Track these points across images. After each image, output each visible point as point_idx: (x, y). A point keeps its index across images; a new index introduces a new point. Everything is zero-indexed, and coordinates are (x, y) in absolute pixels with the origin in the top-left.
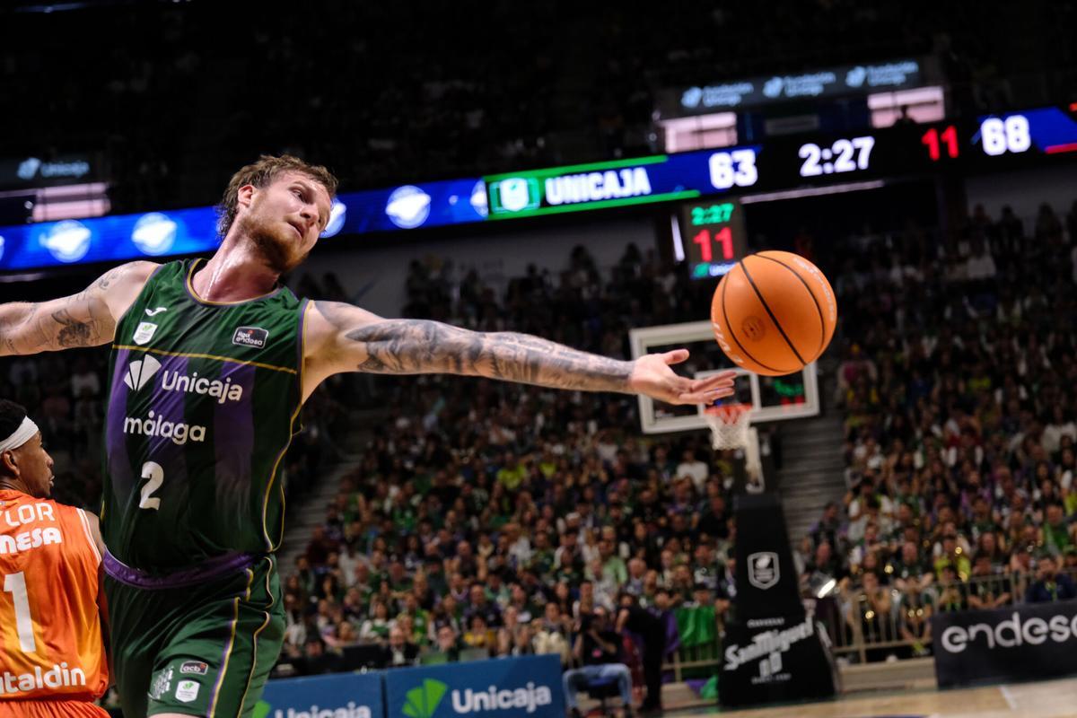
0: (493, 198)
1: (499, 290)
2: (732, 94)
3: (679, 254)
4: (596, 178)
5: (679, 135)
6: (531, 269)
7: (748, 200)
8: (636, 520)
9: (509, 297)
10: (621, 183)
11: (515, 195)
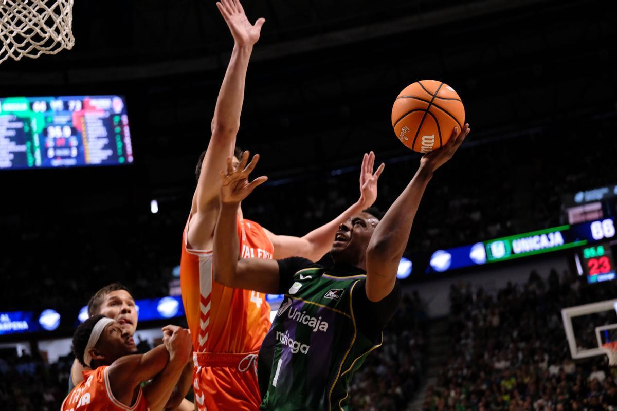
0: (488, 252)
1: (494, 295)
2: (598, 194)
3: (580, 271)
4: (536, 238)
5: (575, 216)
6: (509, 284)
7: (612, 243)
8: (572, 401)
9: (499, 297)
10: (549, 240)
11: (499, 250)
